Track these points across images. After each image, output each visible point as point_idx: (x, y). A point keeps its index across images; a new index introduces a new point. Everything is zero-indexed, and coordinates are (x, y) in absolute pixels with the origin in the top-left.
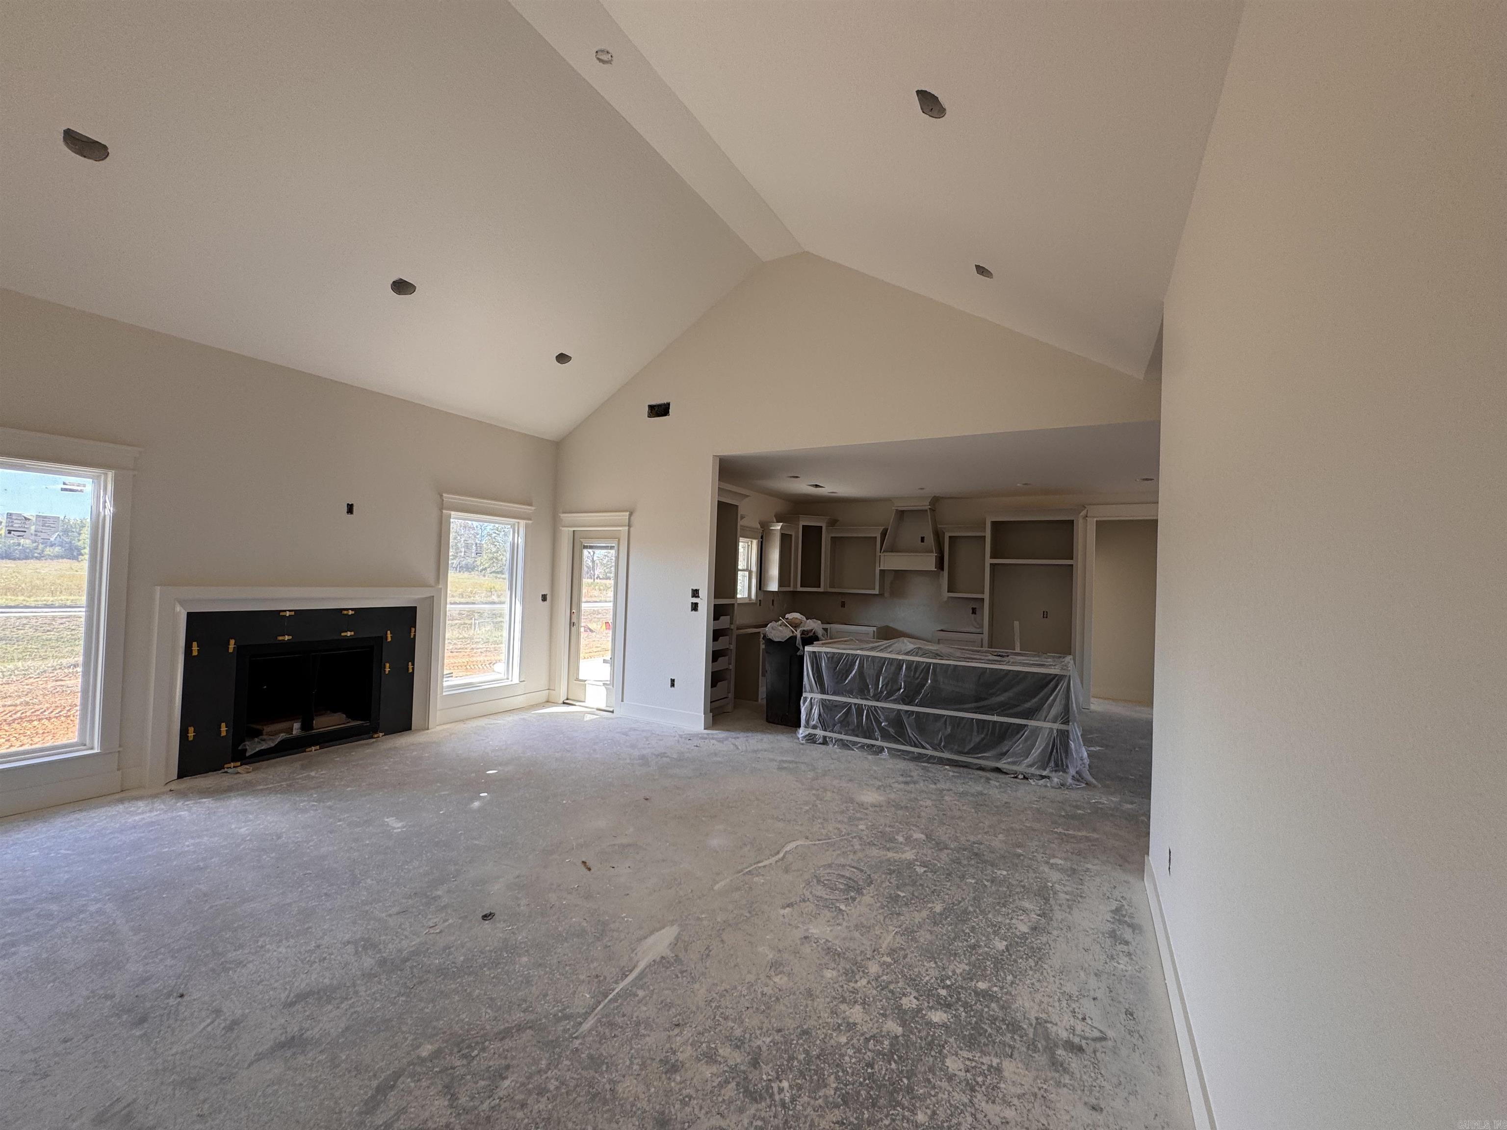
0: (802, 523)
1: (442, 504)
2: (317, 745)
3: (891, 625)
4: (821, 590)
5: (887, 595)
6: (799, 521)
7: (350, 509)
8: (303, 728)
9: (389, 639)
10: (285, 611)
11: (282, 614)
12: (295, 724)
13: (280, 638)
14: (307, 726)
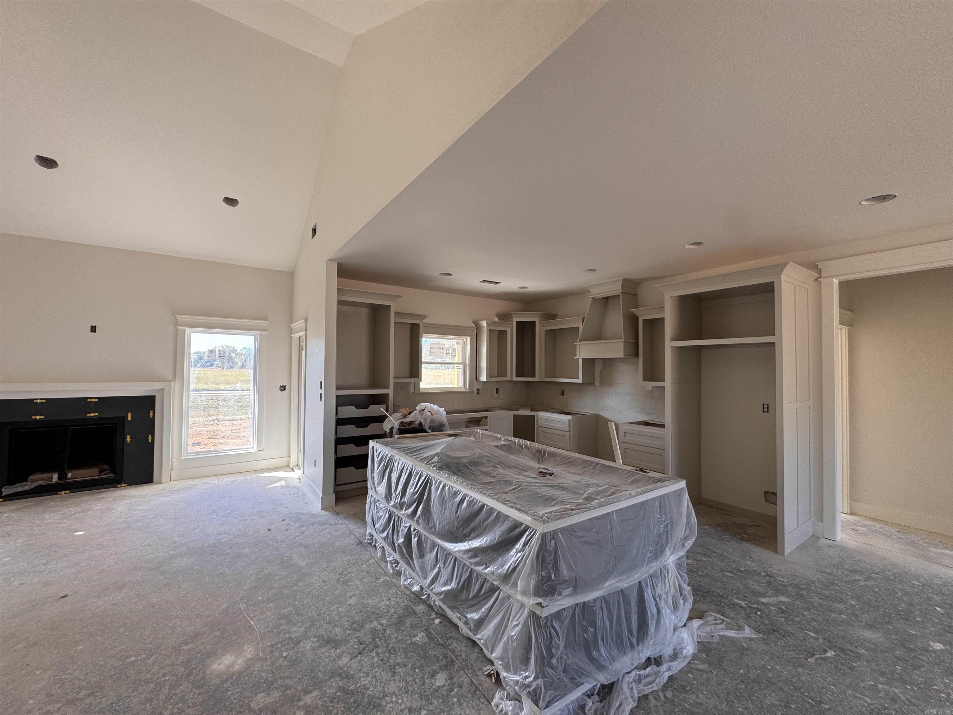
0: (515, 320)
1: (178, 322)
2: (68, 490)
3: (601, 414)
4: (536, 379)
5: (597, 384)
6: (512, 318)
7: (93, 329)
8: (59, 478)
9: (129, 419)
10: (37, 399)
11: (35, 401)
12: (54, 475)
13: (33, 417)
14: (62, 476)
